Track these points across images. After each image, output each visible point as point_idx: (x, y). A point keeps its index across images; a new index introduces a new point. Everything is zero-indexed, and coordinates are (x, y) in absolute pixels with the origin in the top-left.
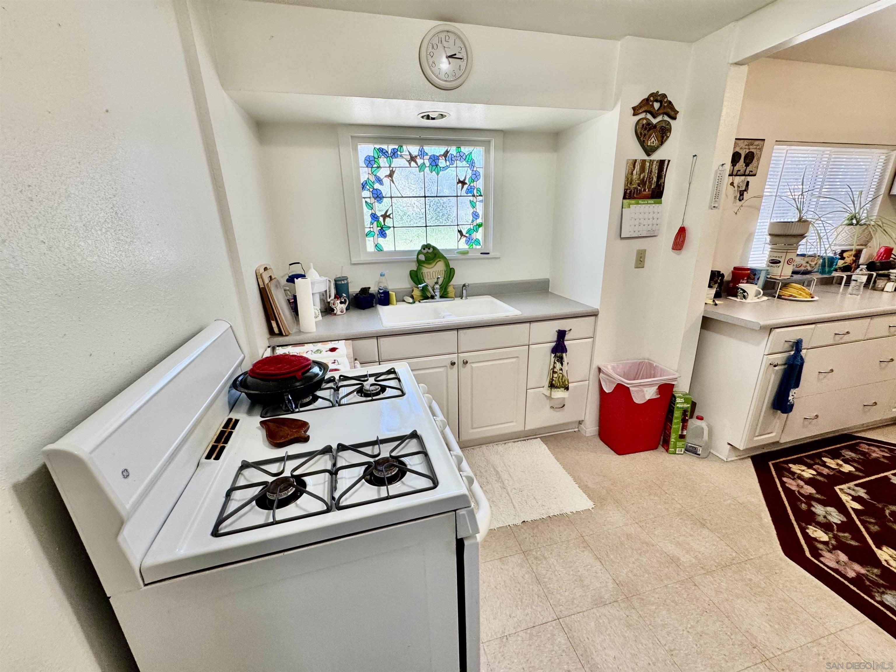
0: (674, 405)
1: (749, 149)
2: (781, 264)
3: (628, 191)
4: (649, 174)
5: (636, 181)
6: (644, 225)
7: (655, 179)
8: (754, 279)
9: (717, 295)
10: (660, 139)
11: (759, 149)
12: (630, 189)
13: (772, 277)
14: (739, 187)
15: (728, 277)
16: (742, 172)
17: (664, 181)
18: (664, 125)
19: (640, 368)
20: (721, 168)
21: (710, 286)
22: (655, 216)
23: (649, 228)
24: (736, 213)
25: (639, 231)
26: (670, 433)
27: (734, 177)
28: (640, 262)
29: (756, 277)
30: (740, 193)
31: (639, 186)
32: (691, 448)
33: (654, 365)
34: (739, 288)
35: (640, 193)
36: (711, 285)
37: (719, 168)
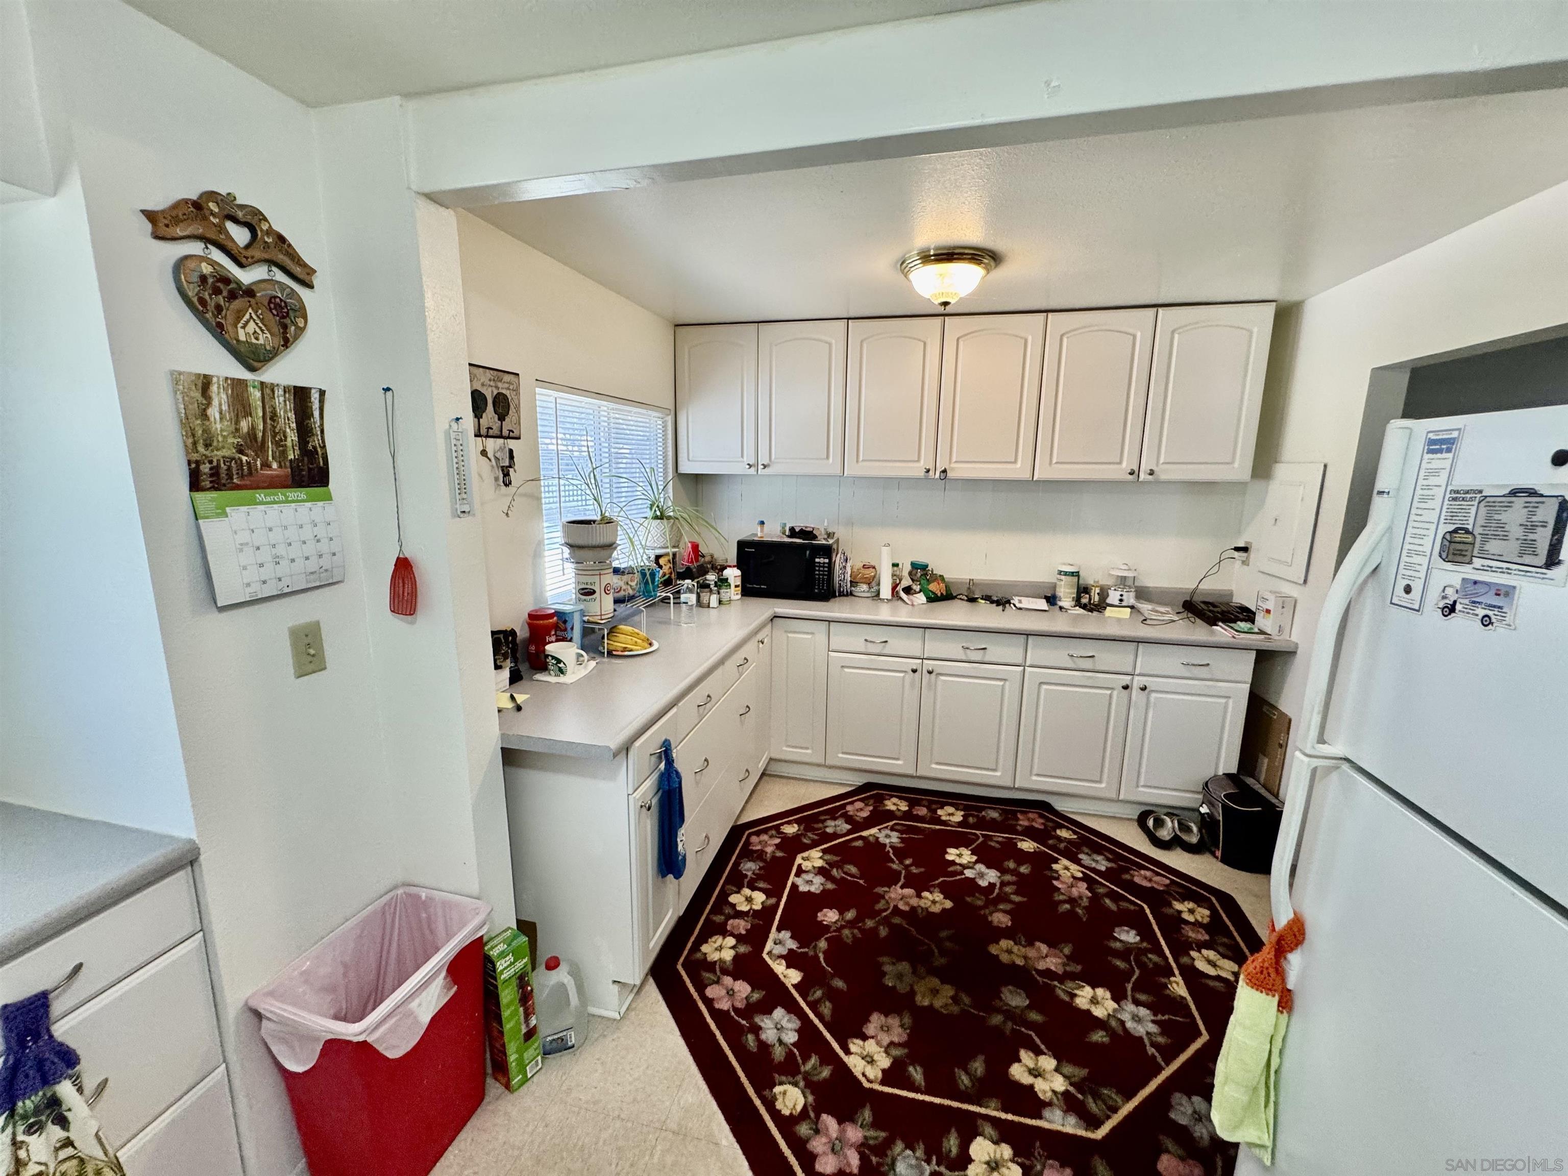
0: (495, 979)
1: (497, 388)
2: (596, 595)
3: (205, 468)
4: (269, 421)
5: (224, 437)
6: (293, 561)
7: (292, 437)
8: (565, 630)
9: (515, 678)
10: (276, 329)
11: (513, 390)
12: (211, 462)
13: (591, 619)
14: (497, 459)
15: (522, 633)
16: (495, 431)
17: (323, 442)
18: (280, 295)
19: (389, 921)
20: (454, 425)
21: (497, 667)
22: (321, 532)
23: (312, 565)
24: (507, 514)
25: (280, 580)
26: (503, 1046)
27: (484, 439)
28: (310, 658)
29: (569, 626)
30: (503, 470)
31: (241, 452)
32: (554, 1045)
33: (423, 898)
34: (549, 655)
35: (250, 474)
36: (499, 664)
37: (450, 426)
